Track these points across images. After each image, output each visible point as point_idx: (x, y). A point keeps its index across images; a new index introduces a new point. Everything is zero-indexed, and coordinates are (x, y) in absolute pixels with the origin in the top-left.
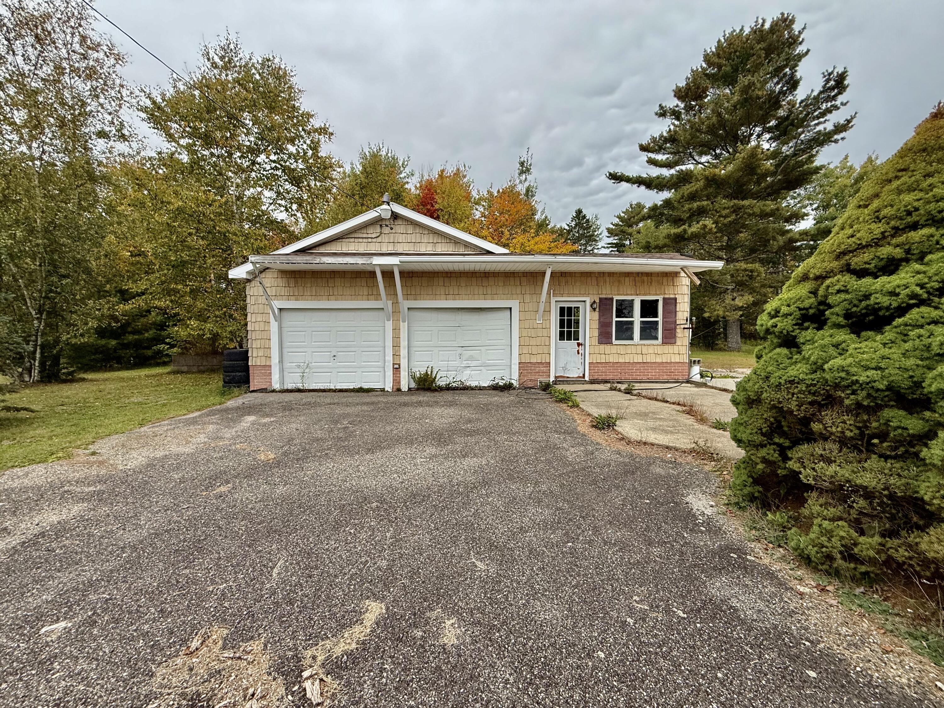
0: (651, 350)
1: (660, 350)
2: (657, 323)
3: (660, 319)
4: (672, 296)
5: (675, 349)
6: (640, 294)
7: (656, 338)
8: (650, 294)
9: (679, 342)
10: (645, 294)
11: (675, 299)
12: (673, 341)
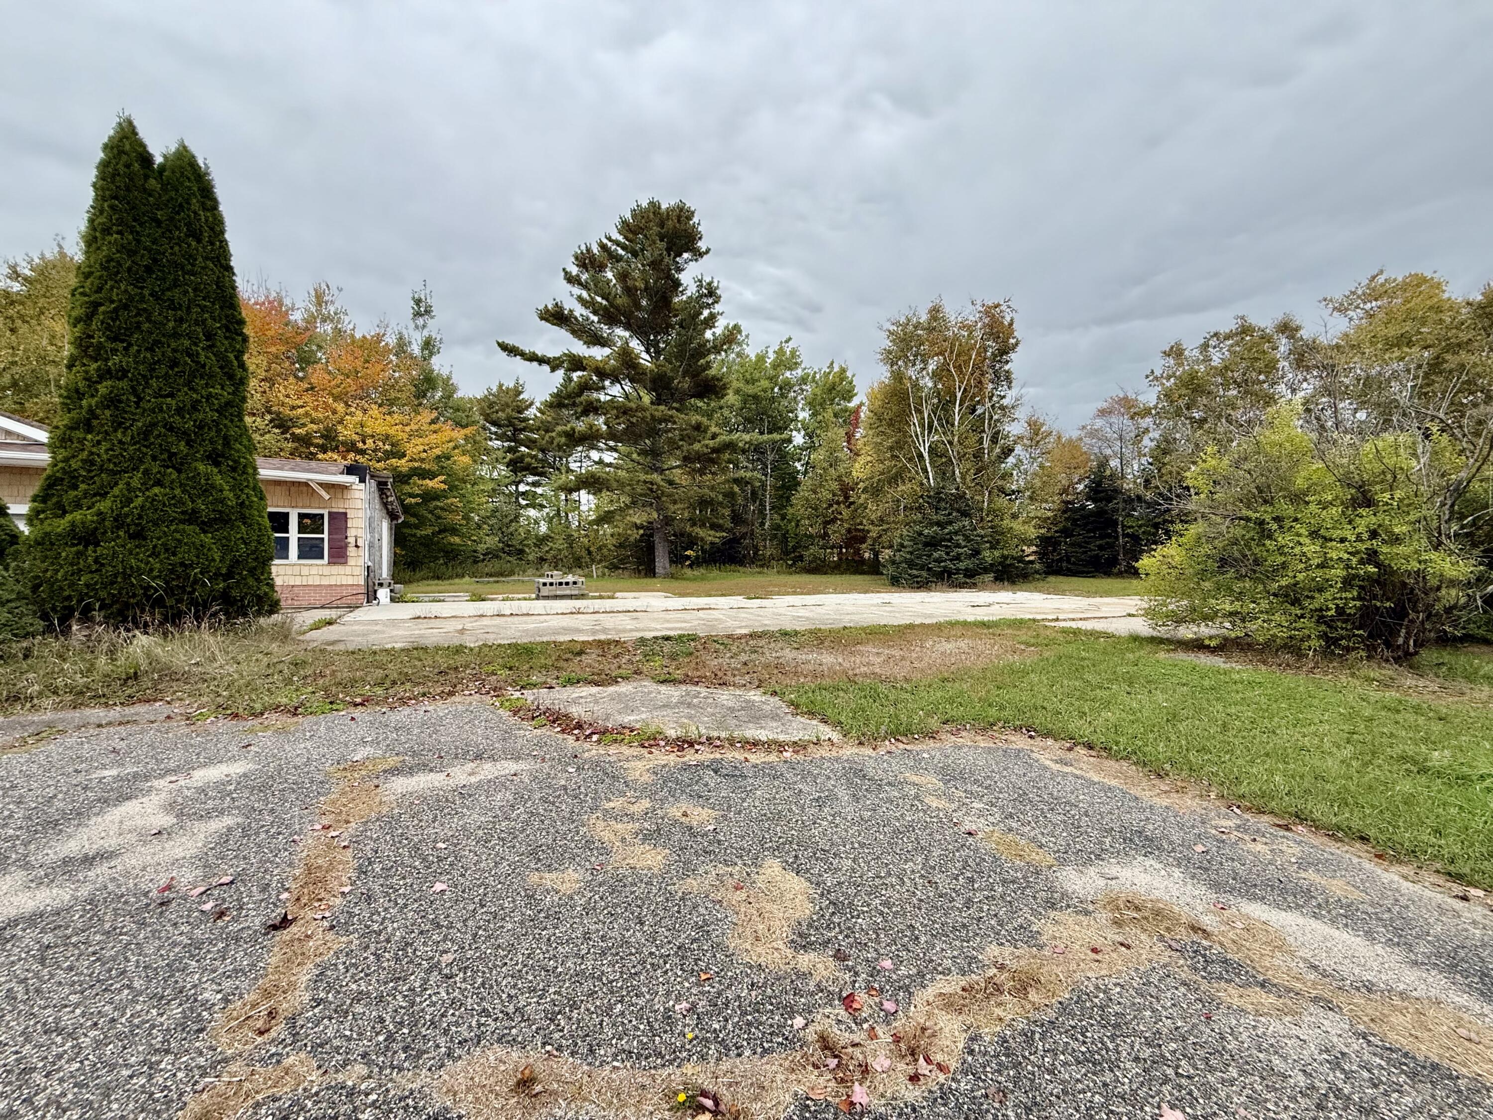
0: (314, 571)
1: (328, 570)
2: (323, 539)
3: (325, 536)
4: (341, 510)
5: (347, 570)
6: (297, 507)
7: (322, 557)
8: (310, 507)
9: (351, 562)
10: (302, 507)
11: (346, 514)
12: (343, 560)
